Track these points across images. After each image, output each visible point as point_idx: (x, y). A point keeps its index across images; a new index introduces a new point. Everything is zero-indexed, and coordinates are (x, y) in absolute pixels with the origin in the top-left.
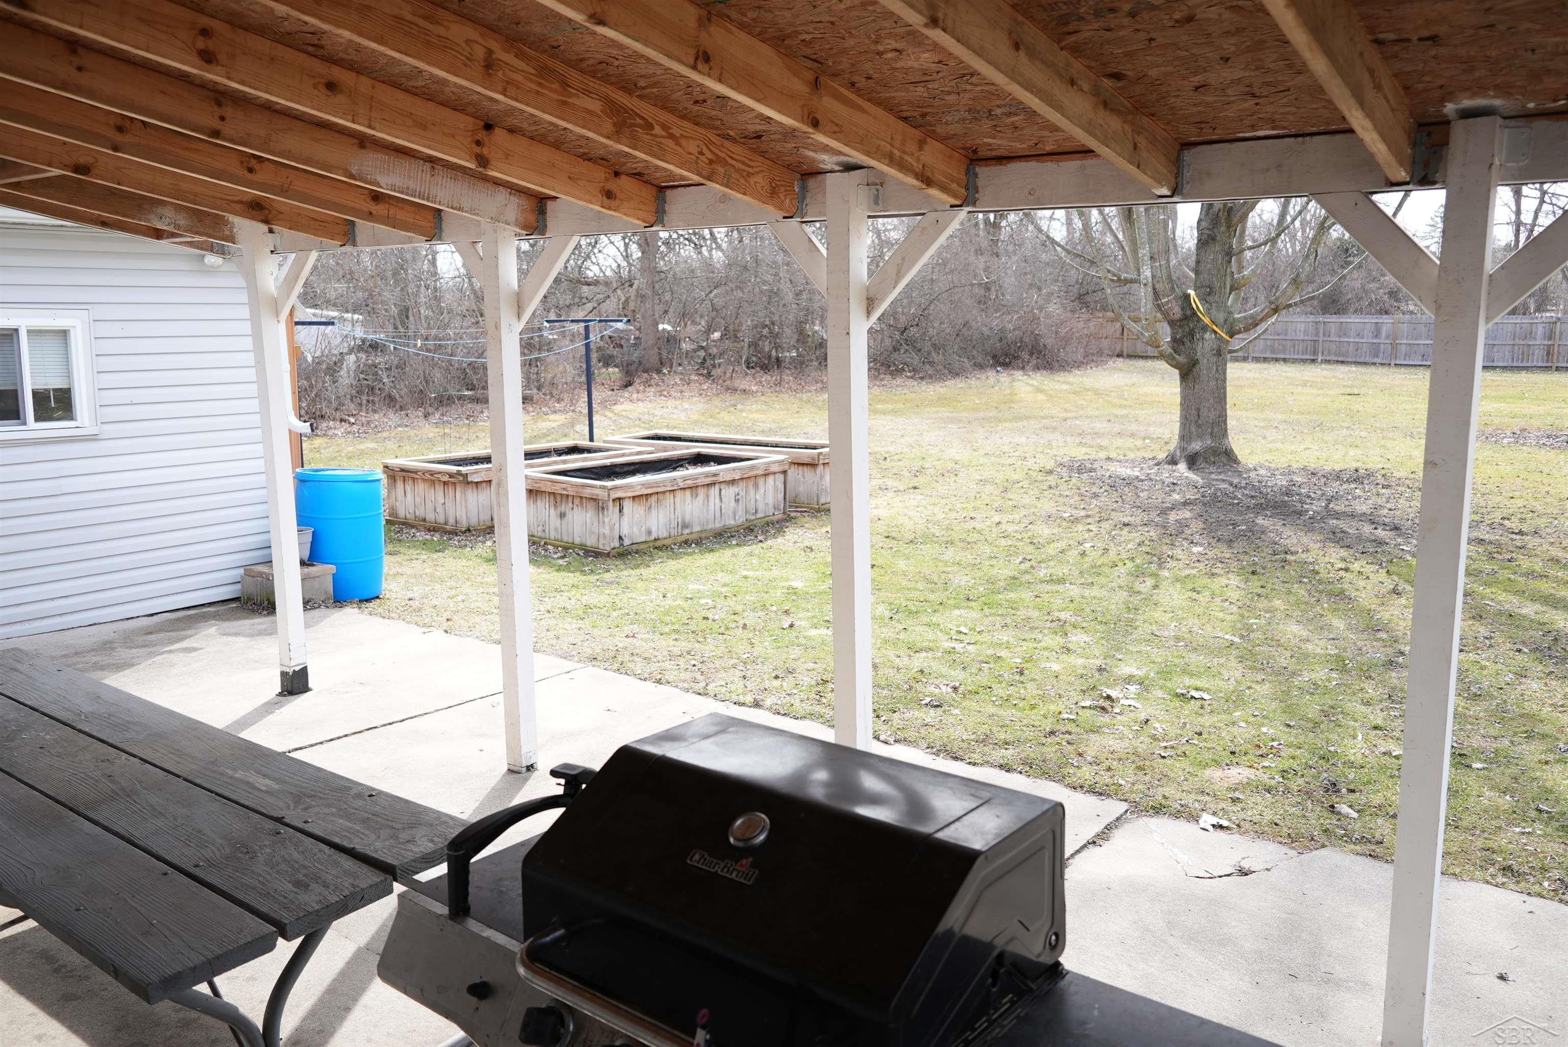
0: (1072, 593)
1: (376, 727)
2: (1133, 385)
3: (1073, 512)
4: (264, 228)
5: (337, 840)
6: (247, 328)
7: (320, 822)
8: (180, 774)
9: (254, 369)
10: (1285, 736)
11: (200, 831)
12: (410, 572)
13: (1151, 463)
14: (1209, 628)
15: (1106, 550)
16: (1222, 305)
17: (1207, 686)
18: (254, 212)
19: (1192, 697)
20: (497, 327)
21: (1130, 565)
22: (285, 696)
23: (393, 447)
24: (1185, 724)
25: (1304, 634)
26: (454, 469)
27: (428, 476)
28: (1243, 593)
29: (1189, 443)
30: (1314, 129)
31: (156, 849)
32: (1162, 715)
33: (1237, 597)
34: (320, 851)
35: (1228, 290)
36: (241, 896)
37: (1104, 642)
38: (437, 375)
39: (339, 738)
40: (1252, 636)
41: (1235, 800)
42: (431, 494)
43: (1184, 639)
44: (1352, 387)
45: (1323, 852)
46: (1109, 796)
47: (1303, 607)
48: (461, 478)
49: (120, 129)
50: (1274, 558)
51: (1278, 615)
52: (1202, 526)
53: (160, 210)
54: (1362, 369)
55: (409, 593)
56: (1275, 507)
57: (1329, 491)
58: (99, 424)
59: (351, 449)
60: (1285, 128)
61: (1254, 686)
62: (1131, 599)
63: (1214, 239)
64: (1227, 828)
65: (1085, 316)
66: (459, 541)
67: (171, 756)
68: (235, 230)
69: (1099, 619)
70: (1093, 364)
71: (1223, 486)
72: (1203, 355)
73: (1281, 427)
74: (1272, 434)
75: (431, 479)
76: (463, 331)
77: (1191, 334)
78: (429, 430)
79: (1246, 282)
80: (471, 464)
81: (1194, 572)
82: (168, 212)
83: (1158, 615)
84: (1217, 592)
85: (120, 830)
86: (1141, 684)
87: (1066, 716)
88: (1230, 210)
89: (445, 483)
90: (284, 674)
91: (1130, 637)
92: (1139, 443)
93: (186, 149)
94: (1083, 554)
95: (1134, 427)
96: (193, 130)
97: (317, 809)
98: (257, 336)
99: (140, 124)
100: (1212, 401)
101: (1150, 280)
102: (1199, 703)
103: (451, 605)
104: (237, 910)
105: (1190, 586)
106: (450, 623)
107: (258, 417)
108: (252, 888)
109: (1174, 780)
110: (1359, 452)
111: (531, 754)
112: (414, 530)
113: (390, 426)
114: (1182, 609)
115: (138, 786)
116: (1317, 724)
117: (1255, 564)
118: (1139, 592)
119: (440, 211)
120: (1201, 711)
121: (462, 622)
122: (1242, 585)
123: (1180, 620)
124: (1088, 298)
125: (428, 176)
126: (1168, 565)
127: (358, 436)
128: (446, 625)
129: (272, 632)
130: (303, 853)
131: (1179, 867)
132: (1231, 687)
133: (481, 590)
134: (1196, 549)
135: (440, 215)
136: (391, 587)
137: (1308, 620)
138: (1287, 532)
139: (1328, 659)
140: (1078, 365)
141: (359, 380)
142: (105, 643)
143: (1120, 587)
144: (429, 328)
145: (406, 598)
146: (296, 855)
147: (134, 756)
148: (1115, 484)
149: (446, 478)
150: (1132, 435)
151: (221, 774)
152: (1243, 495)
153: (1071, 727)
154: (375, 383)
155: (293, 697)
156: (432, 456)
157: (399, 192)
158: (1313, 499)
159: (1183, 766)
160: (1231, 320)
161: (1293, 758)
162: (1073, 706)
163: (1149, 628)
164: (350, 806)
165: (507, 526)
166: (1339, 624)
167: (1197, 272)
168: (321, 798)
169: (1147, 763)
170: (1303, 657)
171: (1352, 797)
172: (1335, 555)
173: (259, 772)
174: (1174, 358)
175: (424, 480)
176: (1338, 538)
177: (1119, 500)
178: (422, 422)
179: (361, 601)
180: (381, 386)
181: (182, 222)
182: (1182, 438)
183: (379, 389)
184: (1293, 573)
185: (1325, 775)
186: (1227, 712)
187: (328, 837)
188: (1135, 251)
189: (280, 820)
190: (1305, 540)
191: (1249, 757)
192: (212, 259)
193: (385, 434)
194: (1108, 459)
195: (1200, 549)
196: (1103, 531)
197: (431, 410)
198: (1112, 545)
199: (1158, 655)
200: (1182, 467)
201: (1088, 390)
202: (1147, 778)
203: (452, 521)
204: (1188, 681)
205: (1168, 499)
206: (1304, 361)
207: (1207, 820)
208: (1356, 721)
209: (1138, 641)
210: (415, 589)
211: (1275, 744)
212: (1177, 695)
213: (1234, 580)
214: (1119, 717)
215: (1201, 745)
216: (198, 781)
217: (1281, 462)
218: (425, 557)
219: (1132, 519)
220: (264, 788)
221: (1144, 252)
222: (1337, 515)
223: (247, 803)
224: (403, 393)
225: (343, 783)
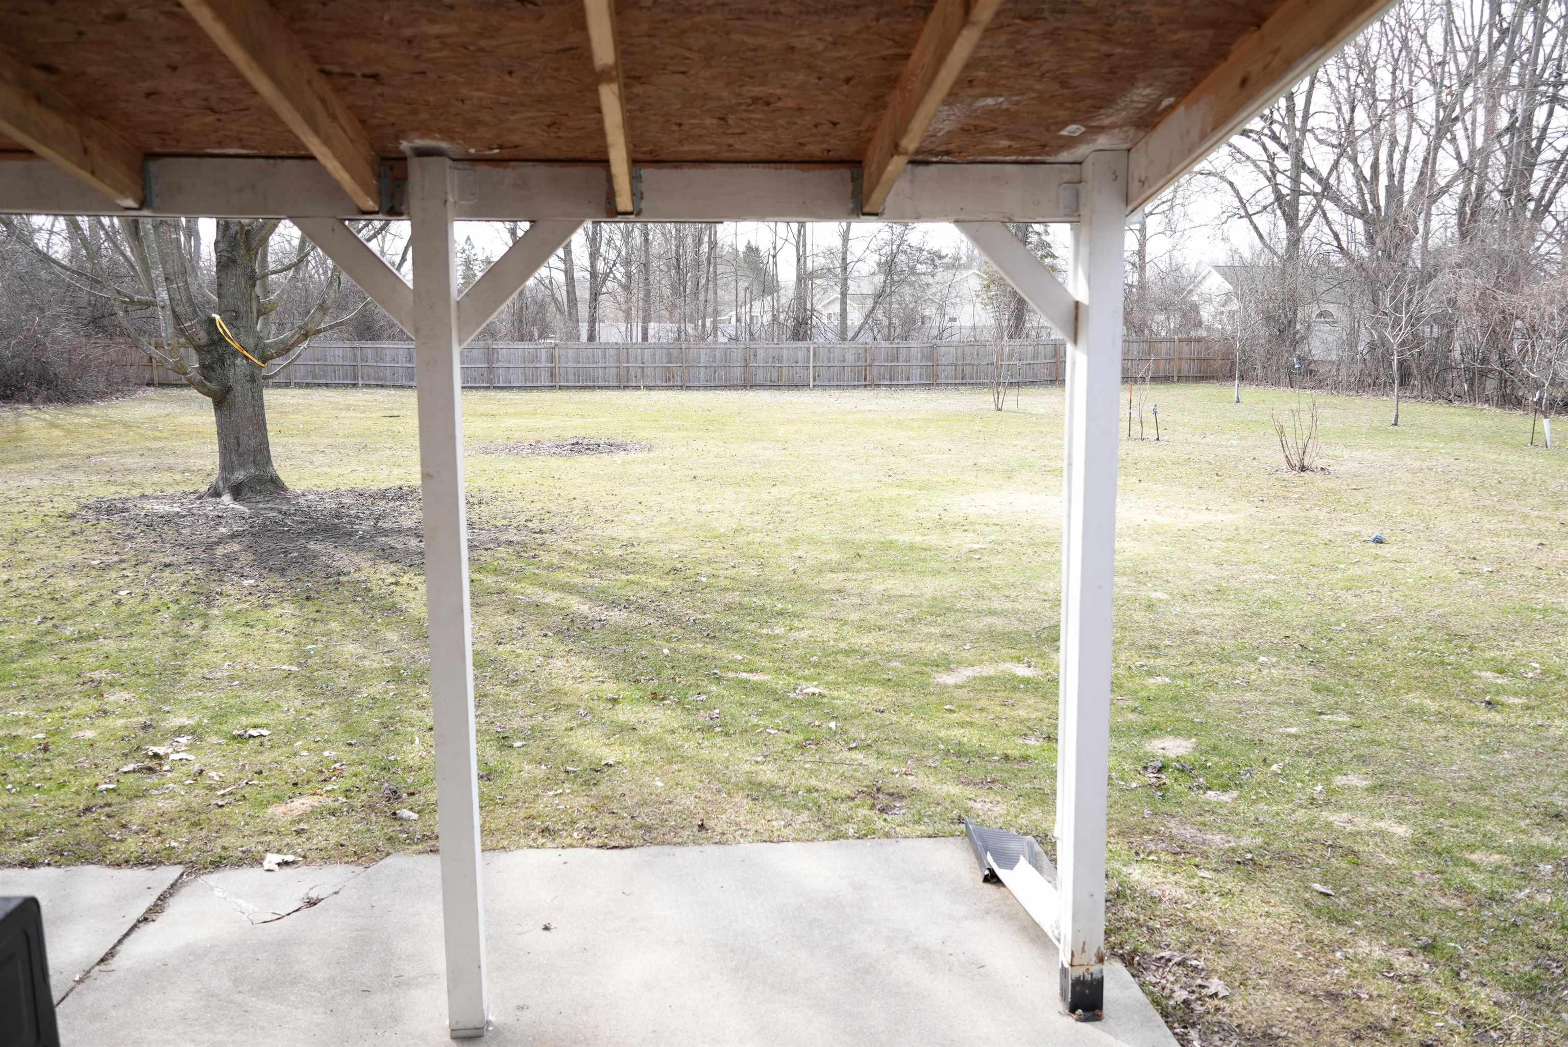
0: (106, 649)
2: (168, 415)
3: (104, 558)
10: (347, 755)
13: (192, 497)
14: (265, 662)
15: (146, 596)
16: (250, 330)
17: (266, 721)
19: (251, 736)
21: (174, 608)
24: (244, 765)
25: (361, 651)
28: (298, 620)
29: (232, 472)
30: (284, 153)
32: (217, 761)
33: (293, 625)
35: (255, 315)
37: (148, 696)
40: (310, 662)
41: (299, 832)
43: (239, 677)
44: (392, 409)
45: (388, 860)
46: (160, 863)
47: (358, 625)
50: (327, 581)
51: (335, 637)
52: (253, 557)
54: (400, 392)
56: (326, 531)
57: (377, 510)
60: (253, 148)
61: (314, 712)
62: (178, 644)
63: (234, 262)
64: (293, 862)
65: (102, 342)
69: (141, 671)
70: (118, 395)
71: (272, 514)
72: (236, 382)
73: (327, 451)
74: (319, 459)
77: (221, 360)
79: (273, 306)
81: (246, 606)
83: (209, 657)
84: (272, 623)
86: (193, 734)
87: (103, 787)
88: (248, 233)
91: (178, 686)
92: (178, 477)
94: (119, 603)
95: (172, 460)
100: (251, 428)
101: (168, 303)
102: (258, 741)
105: (243, 621)
109: (235, 827)
110: (401, 471)
114: (236, 646)
116: (377, 737)
117: (309, 589)
118: (187, 636)
120: (261, 748)
122: (297, 613)
123: (233, 659)
124: (106, 322)
126: (217, 603)
131: (244, 917)
132: (291, 718)
134: (246, 583)
137: (364, 637)
138: (339, 554)
139: (385, 671)
140: (101, 395)
143: (164, 633)
148: (152, 523)
150: (170, 469)
152: (293, 521)
153: (113, 798)
158: (362, 519)
159: (243, 810)
160: (261, 345)
161: (355, 775)
162: (113, 774)
163: (199, 673)
166: (392, 636)
167: (219, 296)
169: (203, 817)
170: (361, 675)
171: (412, 799)
172: (385, 571)
174: (204, 386)
176: (387, 554)
177: (159, 539)
182: (223, 468)
184: (346, 593)
185: (386, 785)
186: (289, 743)
188: (147, 270)
190: (357, 559)
191: (312, 784)
194: (143, 496)
195: (252, 582)
196: (141, 576)
198: (152, 589)
199: (210, 699)
200: (226, 498)
201: (115, 423)
202: (203, 833)
204: (244, 720)
205: (214, 533)
206: (345, 386)
207: (272, 859)
208: (413, 726)
209: (189, 688)
211: (337, 765)
212: (234, 737)
213: (289, 609)
214: (169, 775)
215: (262, 784)
217: (330, 486)
219: (174, 559)
221: (157, 272)
222: (386, 533)
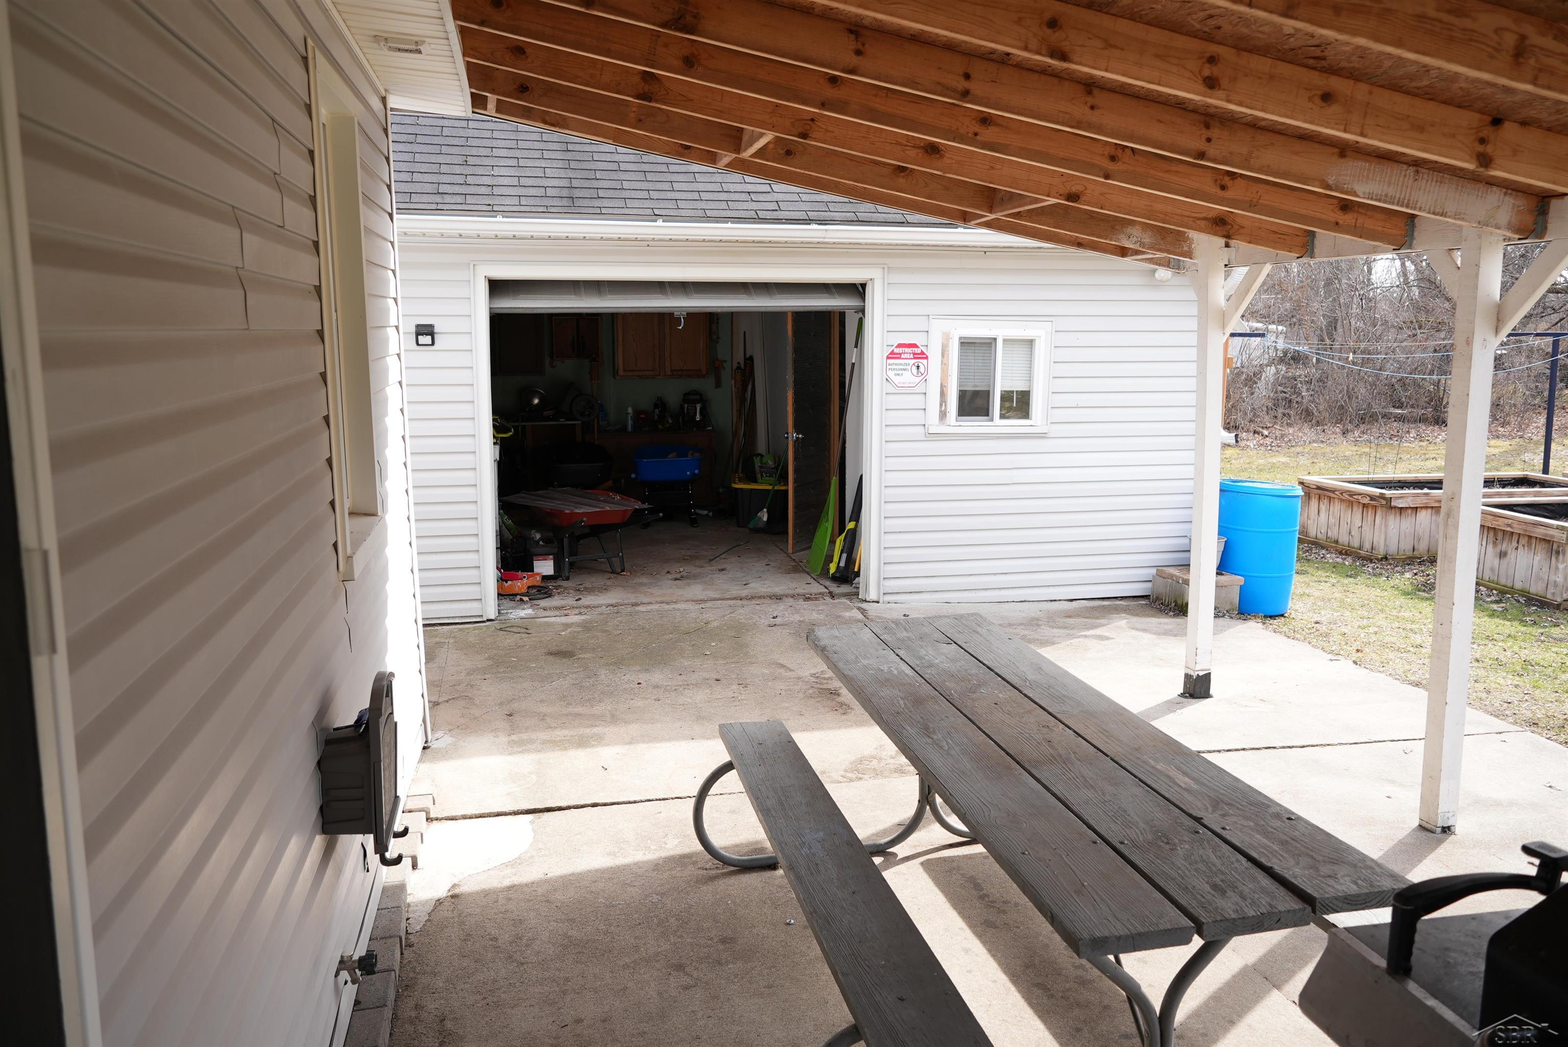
1: (1274, 748)
4: (1221, 241)
5: (1254, 855)
6: (1193, 339)
7: (1237, 832)
8: (1108, 753)
9: (1195, 379)
11: (1125, 811)
12: (1317, 594)
18: (1217, 228)
20: (1469, 342)
22: (1186, 697)
23: (1306, 462)
26: (1377, 491)
27: (1346, 496)
31: (1086, 817)
34: (1238, 861)
36: (1162, 883)
38: (1362, 391)
39: (1236, 750)
42: (1347, 516)
48: (1384, 502)
49: (1113, 158)
53: (1129, 230)
55: (1315, 616)
58: (1049, 423)
59: (1261, 461)
66: (1373, 569)
67: (1100, 734)
68: (1193, 246)
75: (1350, 499)
76: (1396, 345)
78: (1346, 448)
80: (1395, 488)
82: (1136, 231)
85: (1057, 793)
89: (1364, 505)
90: (1188, 677)
93: (1167, 172)
96: (1181, 154)
97: (1234, 819)
98: (1202, 347)
99: (1129, 152)
103: (1362, 636)
104: (1157, 895)
106: (1359, 654)
107: (1193, 425)
108: (1172, 879)
111: (1450, 815)
112: (1324, 552)
113: (1305, 441)
115: (1073, 756)
119: (1413, 216)
121: (1374, 655)
125: (1411, 181)
127: (1270, 448)
128: (1355, 656)
129: (1181, 633)
130: (1220, 858)
133: (1397, 625)
135: (1413, 221)
136: (1297, 607)
141: (1276, 392)
142: (1033, 619)
144: (1358, 340)
145: (1313, 620)
146: (1213, 858)
147: (1070, 728)
149: (1366, 501)
151: (1144, 762)
154: (1294, 397)
155: (1194, 700)
156: (1348, 476)
157: (1376, 200)
164: (1268, 824)
165: (1452, 561)
168: (1238, 808)
173: (1179, 769)
175: (1342, 500)
178: (1340, 439)
179: (1266, 617)
180: (1299, 399)
181: (1147, 240)
183: (1297, 402)
187: (1245, 849)
189: (1198, 820)
192: (1163, 273)
193: (1299, 449)
197: (1350, 427)
203: (1367, 546)
210: (1323, 612)
216: (1123, 764)
218: (1335, 581)
220: (1183, 785)
223: (1167, 795)
224: (1321, 408)
225: (1260, 799)
